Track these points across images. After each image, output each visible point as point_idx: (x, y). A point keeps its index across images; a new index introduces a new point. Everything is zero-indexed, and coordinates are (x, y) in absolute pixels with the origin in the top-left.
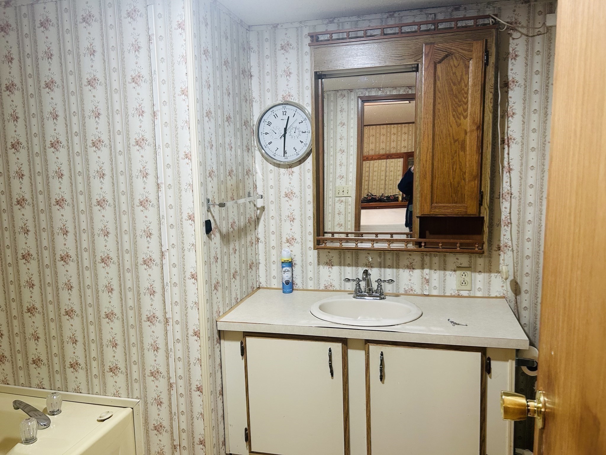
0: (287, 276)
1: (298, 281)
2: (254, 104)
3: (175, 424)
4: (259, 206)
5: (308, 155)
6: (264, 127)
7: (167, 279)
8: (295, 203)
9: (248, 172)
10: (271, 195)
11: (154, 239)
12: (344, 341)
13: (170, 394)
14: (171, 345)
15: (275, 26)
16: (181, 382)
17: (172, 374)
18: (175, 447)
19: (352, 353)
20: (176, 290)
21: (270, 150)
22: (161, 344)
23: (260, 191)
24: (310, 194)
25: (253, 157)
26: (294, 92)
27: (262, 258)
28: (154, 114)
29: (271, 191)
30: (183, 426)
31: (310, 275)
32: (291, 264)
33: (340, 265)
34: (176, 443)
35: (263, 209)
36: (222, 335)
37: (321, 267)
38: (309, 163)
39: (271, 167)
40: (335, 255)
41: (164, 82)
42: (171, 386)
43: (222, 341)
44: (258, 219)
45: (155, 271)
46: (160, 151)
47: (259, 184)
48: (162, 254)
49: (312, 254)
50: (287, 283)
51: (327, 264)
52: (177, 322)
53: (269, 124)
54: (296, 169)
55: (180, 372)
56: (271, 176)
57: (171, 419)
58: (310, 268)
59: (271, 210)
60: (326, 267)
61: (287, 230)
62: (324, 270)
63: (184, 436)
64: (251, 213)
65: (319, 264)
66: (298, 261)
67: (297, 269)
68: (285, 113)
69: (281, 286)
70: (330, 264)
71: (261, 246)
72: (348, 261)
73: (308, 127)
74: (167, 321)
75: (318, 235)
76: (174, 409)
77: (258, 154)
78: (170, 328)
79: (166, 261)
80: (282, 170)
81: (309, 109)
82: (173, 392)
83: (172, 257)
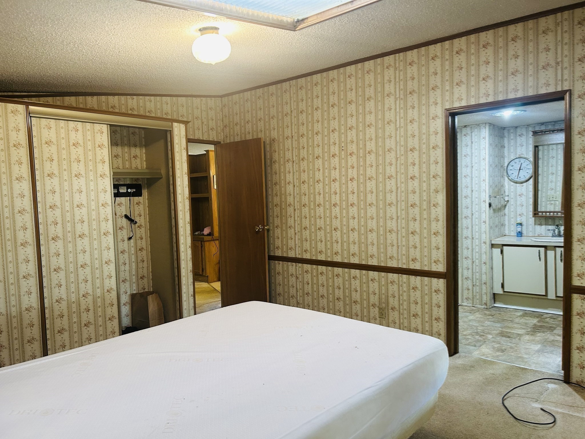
0: (519, 229)
1: (524, 232)
2: (505, 158)
3: (474, 276)
4: (506, 200)
5: (530, 178)
6: (510, 167)
7: (474, 223)
8: (523, 198)
9: (502, 186)
10: (512, 195)
11: (470, 209)
12: (545, 247)
13: (473, 265)
14: (474, 247)
15: (516, 127)
16: (477, 261)
17: (474, 258)
18: (473, 285)
19: (549, 252)
20: (477, 227)
21: (512, 177)
22: (470, 247)
23: (507, 194)
24: (531, 194)
25: (504, 180)
26: (524, 153)
27: (507, 223)
28: (472, 167)
29: (512, 194)
30: (477, 277)
31: (531, 229)
32: (521, 224)
33: (546, 225)
34: (474, 284)
35: (508, 201)
36: (493, 246)
37: (536, 226)
38: (531, 181)
39: (512, 183)
40: (543, 221)
41: (476, 156)
42: (473, 262)
43: (493, 249)
44: (505, 206)
45: (469, 221)
46: (474, 179)
47: (507, 191)
48: (472, 214)
49: (532, 220)
50: (519, 232)
51: (539, 225)
52: (477, 239)
53: (512, 166)
54: (525, 184)
55: (477, 257)
56: (512, 187)
57: (473, 275)
58: (530, 226)
59: (512, 202)
60: (539, 226)
61: (519, 210)
62: (538, 227)
63: (478, 281)
64: (503, 203)
65: (535, 224)
66: (524, 223)
67: (524, 227)
68: (520, 161)
69: (516, 235)
70: (541, 224)
71: (506, 217)
72: (550, 223)
73: (531, 167)
74: (473, 238)
75: (535, 211)
76: (474, 271)
77: (506, 178)
78: (474, 241)
79: (474, 217)
80: (518, 185)
81: (532, 159)
82: (474, 265)
83: (476, 215)
